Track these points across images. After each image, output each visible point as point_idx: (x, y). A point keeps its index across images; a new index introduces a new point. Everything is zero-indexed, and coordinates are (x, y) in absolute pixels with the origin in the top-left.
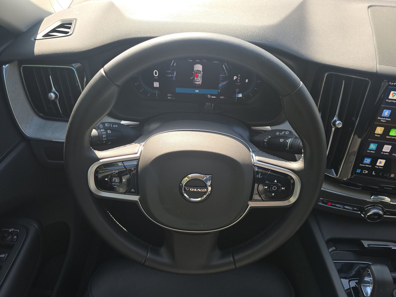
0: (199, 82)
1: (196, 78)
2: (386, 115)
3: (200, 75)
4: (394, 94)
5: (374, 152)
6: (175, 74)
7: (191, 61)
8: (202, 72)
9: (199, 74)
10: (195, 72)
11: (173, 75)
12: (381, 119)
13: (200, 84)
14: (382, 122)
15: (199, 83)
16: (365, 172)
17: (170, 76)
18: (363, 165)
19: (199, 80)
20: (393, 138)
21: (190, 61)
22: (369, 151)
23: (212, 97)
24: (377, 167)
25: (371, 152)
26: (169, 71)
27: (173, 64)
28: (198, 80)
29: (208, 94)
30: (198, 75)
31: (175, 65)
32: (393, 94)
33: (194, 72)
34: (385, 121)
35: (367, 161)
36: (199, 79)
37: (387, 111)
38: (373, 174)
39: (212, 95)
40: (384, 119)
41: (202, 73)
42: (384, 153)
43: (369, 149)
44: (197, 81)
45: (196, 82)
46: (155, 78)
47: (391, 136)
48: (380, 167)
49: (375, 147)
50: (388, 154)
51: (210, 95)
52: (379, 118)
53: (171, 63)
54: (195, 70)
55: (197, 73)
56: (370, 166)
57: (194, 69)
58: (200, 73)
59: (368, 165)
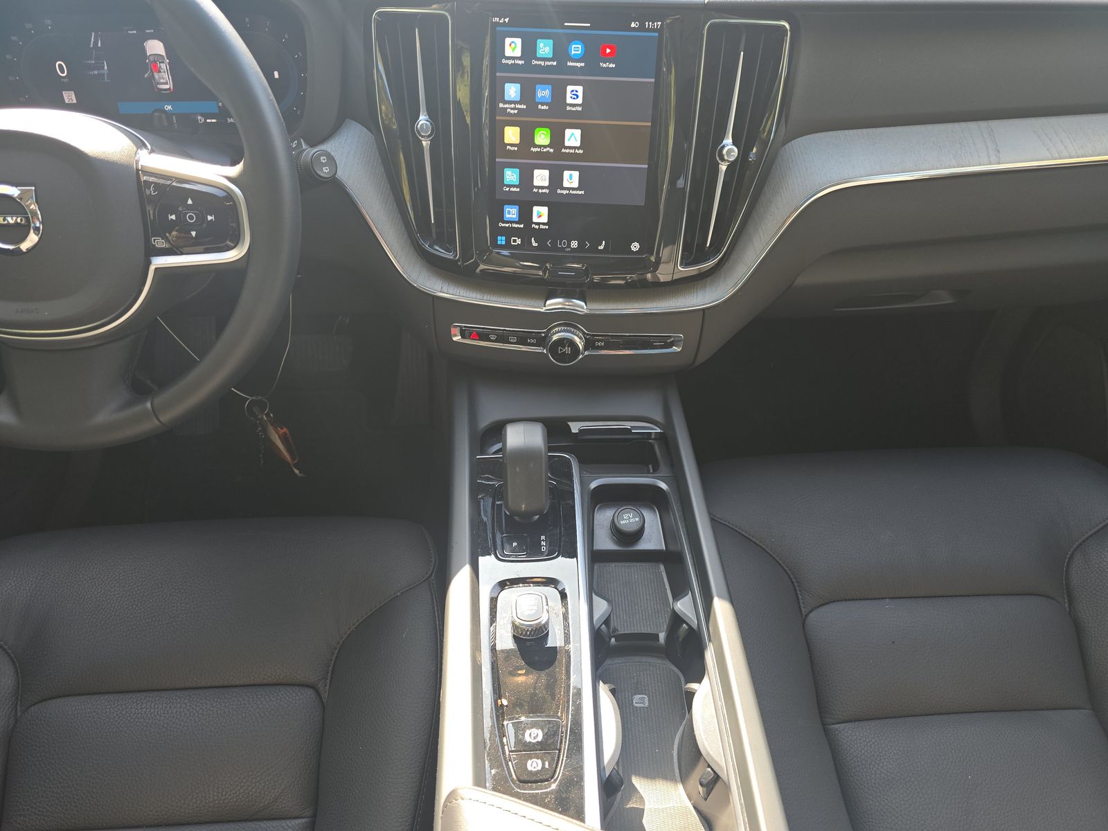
0: (166, 83)
1: (156, 75)
2: (512, 96)
3: (163, 66)
4: (513, 45)
5: (518, 190)
6: (106, 68)
7: (135, 32)
8: (167, 58)
9: (161, 64)
10: (151, 58)
11: (102, 72)
12: (506, 106)
13: (170, 89)
14: (510, 114)
15: (167, 87)
16: (515, 241)
17: (96, 72)
18: (507, 225)
19: (165, 80)
20: (545, 150)
21: (132, 32)
22: (508, 189)
23: (208, 121)
24: (537, 227)
25: (512, 189)
26: (89, 62)
27: (96, 43)
28: (163, 78)
29: (196, 114)
30: (160, 67)
31: (99, 45)
32: (510, 45)
33: (149, 60)
34: (516, 111)
35: (511, 213)
36: (166, 76)
37: (513, 88)
38: (534, 245)
39: (206, 116)
40: (513, 106)
41: (168, 61)
42: (540, 191)
43: (505, 183)
44: (162, 81)
45: (158, 83)
46: (62, 80)
47: (540, 146)
48: (542, 227)
49: (515, 176)
50: (547, 191)
51: (202, 115)
52: (501, 105)
53: (91, 40)
54: (148, 55)
55: (155, 62)
56: (522, 226)
57: (146, 54)
58: (163, 62)
59: (516, 223)
